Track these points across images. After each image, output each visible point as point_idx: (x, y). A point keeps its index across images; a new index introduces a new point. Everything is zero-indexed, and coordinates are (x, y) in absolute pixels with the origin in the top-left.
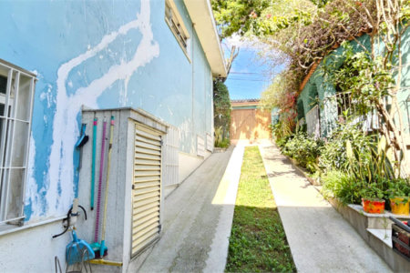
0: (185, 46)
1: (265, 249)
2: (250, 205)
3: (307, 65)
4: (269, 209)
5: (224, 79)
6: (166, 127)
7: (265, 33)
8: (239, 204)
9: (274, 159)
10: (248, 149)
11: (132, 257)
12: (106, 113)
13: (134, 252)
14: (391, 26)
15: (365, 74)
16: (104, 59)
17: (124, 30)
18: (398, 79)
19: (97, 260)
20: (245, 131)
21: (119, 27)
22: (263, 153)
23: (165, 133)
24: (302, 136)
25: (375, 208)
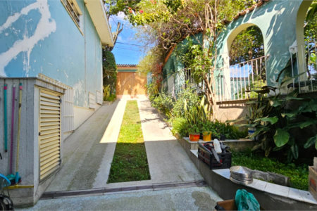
0: (78, 21)
1: (134, 167)
2: (127, 142)
3: (168, 47)
4: (139, 144)
5: (111, 48)
6: (64, 90)
7: (138, 24)
8: (120, 141)
9: (146, 110)
10: (130, 102)
11: (41, 182)
12: (15, 81)
13: (41, 178)
14: (212, 31)
15: (198, 59)
16: (9, 35)
17: (25, 11)
18: (215, 63)
19: (13, 186)
20: (127, 88)
21: (20, 9)
22: (140, 105)
23: (63, 94)
24: (164, 95)
25: (194, 138)
